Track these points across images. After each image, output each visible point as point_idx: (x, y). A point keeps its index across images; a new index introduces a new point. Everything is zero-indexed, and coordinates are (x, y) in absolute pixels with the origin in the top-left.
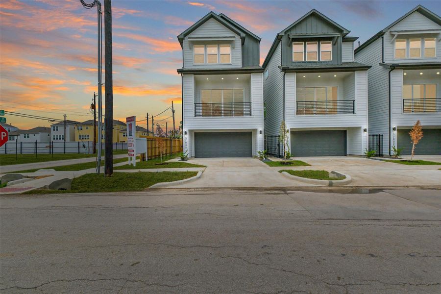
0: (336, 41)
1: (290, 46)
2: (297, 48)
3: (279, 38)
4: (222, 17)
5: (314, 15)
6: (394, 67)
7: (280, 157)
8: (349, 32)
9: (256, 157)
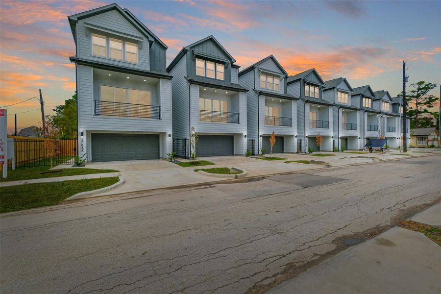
0: (227, 66)
1: (194, 61)
2: (200, 63)
3: (184, 51)
4: (126, 12)
5: (211, 40)
6: (261, 93)
7: (186, 158)
8: (236, 61)
9: (163, 159)
